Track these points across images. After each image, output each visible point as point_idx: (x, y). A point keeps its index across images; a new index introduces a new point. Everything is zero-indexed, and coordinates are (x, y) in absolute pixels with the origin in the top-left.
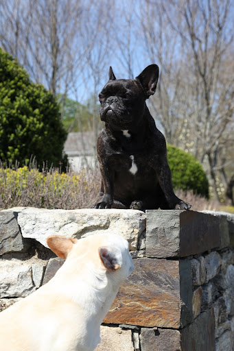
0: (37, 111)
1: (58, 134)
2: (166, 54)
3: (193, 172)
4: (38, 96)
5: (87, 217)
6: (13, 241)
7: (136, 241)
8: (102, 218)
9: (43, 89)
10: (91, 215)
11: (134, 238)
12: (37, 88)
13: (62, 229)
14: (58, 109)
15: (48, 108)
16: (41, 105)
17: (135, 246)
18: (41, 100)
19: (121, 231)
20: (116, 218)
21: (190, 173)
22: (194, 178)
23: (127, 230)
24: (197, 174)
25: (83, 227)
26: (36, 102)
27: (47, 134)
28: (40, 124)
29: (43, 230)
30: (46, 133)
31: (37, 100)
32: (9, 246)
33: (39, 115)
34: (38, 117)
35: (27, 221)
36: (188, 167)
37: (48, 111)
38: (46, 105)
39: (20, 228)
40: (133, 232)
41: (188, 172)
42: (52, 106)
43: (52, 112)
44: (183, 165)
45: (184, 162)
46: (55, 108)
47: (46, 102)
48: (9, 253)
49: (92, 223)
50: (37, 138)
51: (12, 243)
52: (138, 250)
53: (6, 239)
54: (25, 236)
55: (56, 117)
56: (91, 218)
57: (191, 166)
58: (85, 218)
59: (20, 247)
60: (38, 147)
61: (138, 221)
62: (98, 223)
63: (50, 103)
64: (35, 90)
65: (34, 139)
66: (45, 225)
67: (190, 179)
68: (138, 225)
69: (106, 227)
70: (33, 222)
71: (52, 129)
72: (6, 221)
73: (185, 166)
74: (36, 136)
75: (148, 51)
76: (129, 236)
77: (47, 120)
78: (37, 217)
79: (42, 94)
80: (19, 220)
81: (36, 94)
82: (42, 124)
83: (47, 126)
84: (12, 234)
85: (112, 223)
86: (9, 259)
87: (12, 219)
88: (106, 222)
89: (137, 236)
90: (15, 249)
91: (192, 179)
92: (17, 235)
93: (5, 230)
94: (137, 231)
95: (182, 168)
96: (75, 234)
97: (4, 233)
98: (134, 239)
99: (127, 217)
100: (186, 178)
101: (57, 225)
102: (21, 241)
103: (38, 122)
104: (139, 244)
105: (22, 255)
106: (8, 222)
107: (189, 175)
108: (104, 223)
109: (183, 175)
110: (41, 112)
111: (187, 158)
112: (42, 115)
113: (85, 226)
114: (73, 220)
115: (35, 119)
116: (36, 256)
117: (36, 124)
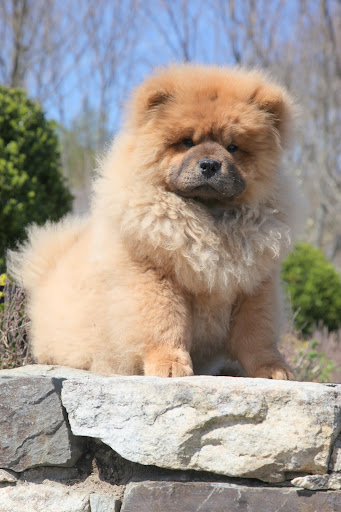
0: (12, 147)
1: (56, 197)
2: (263, 23)
3: (321, 288)
4: (14, 115)
5: (217, 395)
6: (48, 442)
7: (325, 454)
8: (252, 399)
9: (24, 99)
10: (227, 391)
11: (322, 447)
12: (12, 96)
13: (160, 419)
14: (55, 144)
15: (34, 140)
16: (21, 134)
17: (323, 463)
18: (21, 123)
19: (294, 429)
20: (282, 400)
21: (315, 290)
22: (323, 299)
23: (306, 426)
24: (329, 292)
25: (207, 418)
26: (10, 128)
27: (34, 198)
28: (20, 175)
29: (116, 420)
30: (32, 194)
31: (13, 123)
32: (38, 454)
33: (17, 156)
34: (16, 161)
35: (83, 400)
36: (311, 277)
37: (36, 147)
38: (32, 134)
39: (66, 415)
40: (320, 432)
41: (309, 286)
42: (44, 138)
43: (44, 151)
44: (298, 270)
45: (301, 265)
46: (51, 142)
47: (33, 127)
48: (37, 467)
49: (228, 409)
50: (13, 206)
51: (46, 447)
52: (330, 472)
53: (33, 437)
54: (78, 431)
55: (52, 161)
56: (226, 399)
57: (316, 275)
58: (213, 398)
59: (63, 455)
60: (15, 224)
61: (330, 410)
62: (240, 410)
63: (39, 130)
64: (8, 99)
65: (7, 210)
66: (123, 410)
67: (313, 302)
68: (332, 418)
69: (258, 419)
70: (96, 403)
71: (43, 187)
72: (36, 398)
73: (304, 274)
74: (13, 201)
75: (224, 19)
76: (312, 440)
77: (32, 168)
78: (105, 391)
79: (23, 109)
80: (63, 396)
81: (9, 109)
82: (24, 177)
83: (34, 180)
84: (47, 426)
85: (272, 411)
86: (38, 480)
87: (49, 394)
88: (258, 407)
89: (328, 442)
90: (52, 461)
91: (319, 303)
92: (57, 428)
93: (32, 417)
94: (329, 431)
95: (299, 277)
96: (191, 432)
97: (28, 425)
98: (321, 449)
99: (306, 398)
100: (305, 298)
101: (151, 410)
102: (66, 442)
103: (15, 172)
104: (331, 460)
105: (65, 474)
106: (41, 400)
107: (311, 294)
108: (255, 411)
109: (298, 294)
110: (22, 150)
111: (309, 257)
112: (23, 156)
113: (212, 414)
114: (184, 400)
115: (10, 165)
116: (95, 476)
117: (12, 176)
